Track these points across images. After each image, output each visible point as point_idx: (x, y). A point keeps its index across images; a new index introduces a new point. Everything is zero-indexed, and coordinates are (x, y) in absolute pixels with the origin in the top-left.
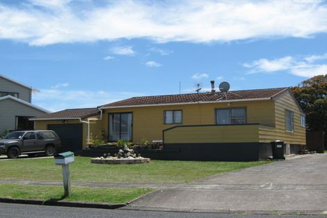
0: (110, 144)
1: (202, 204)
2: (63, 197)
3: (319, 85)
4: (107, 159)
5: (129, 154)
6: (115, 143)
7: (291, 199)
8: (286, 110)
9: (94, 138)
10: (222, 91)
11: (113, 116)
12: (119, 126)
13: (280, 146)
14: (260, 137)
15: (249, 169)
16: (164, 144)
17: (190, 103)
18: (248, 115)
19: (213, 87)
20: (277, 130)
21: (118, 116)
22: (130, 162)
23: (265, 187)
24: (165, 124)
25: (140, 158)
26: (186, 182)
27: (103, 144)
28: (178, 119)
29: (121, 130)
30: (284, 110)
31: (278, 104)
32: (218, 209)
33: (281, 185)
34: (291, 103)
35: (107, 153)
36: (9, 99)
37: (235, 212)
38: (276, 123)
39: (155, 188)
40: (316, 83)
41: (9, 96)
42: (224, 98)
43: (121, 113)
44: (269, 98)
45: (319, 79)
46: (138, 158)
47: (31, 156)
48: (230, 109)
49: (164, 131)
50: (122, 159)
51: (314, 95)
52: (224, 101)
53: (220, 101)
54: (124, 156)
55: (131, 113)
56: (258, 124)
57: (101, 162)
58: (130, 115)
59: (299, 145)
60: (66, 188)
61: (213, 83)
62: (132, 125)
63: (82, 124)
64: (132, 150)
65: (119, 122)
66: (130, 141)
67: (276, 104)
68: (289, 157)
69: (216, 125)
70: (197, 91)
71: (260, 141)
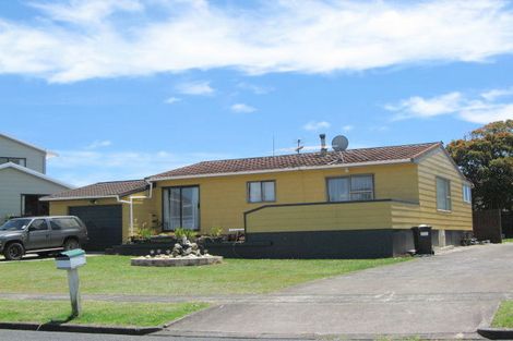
0: (163, 235)
1: (278, 325)
2: (70, 318)
3: (497, 136)
4: (156, 258)
5: (189, 250)
6: (171, 234)
7: (413, 315)
8: (437, 177)
9: (141, 227)
10: (336, 150)
11: (170, 192)
12: (178, 206)
13: (425, 234)
14: (394, 220)
15: (370, 270)
16: (246, 235)
17: (286, 169)
18: (376, 188)
19: (323, 144)
20: (423, 209)
21: (178, 191)
22: (190, 264)
23: (382, 297)
24: (249, 202)
25: (208, 256)
26: (264, 292)
27: (152, 235)
28: (270, 195)
29: (181, 213)
30: (433, 178)
31: (424, 169)
32: (299, 332)
33: (406, 295)
34: (445, 166)
35: (155, 249)
36: (10, 167)
37: (322, 337)
38: (421, 197)
39: (212, 302)
40: (492, 133)
41: (11, 164)
42: (340, 161)
43: (181, 187)
44: (409, 160)
45: (496, 127)
46: (203, 257)
47: (42, 255)
48: (349, 177)
49: (245, 214)
50: (179, 258)
51: (489, 153)
52: (339, 165)
53: (334, 166)
54: (181, 254)
55: (198, 186)
56: (389, 200)
57: (145, 264)
58: (195, 190)
59: (460, 232)
60: (74, 305)
61: (323, 137)
62: (199, 206)
63: (121, 205)
64: (194, 244)
65: (178, 201)
66: (195, 230)
67: (419, 168)
68: (442, 250)
69: (328, 203)
70: (298, 150)
71: (394, 227)
